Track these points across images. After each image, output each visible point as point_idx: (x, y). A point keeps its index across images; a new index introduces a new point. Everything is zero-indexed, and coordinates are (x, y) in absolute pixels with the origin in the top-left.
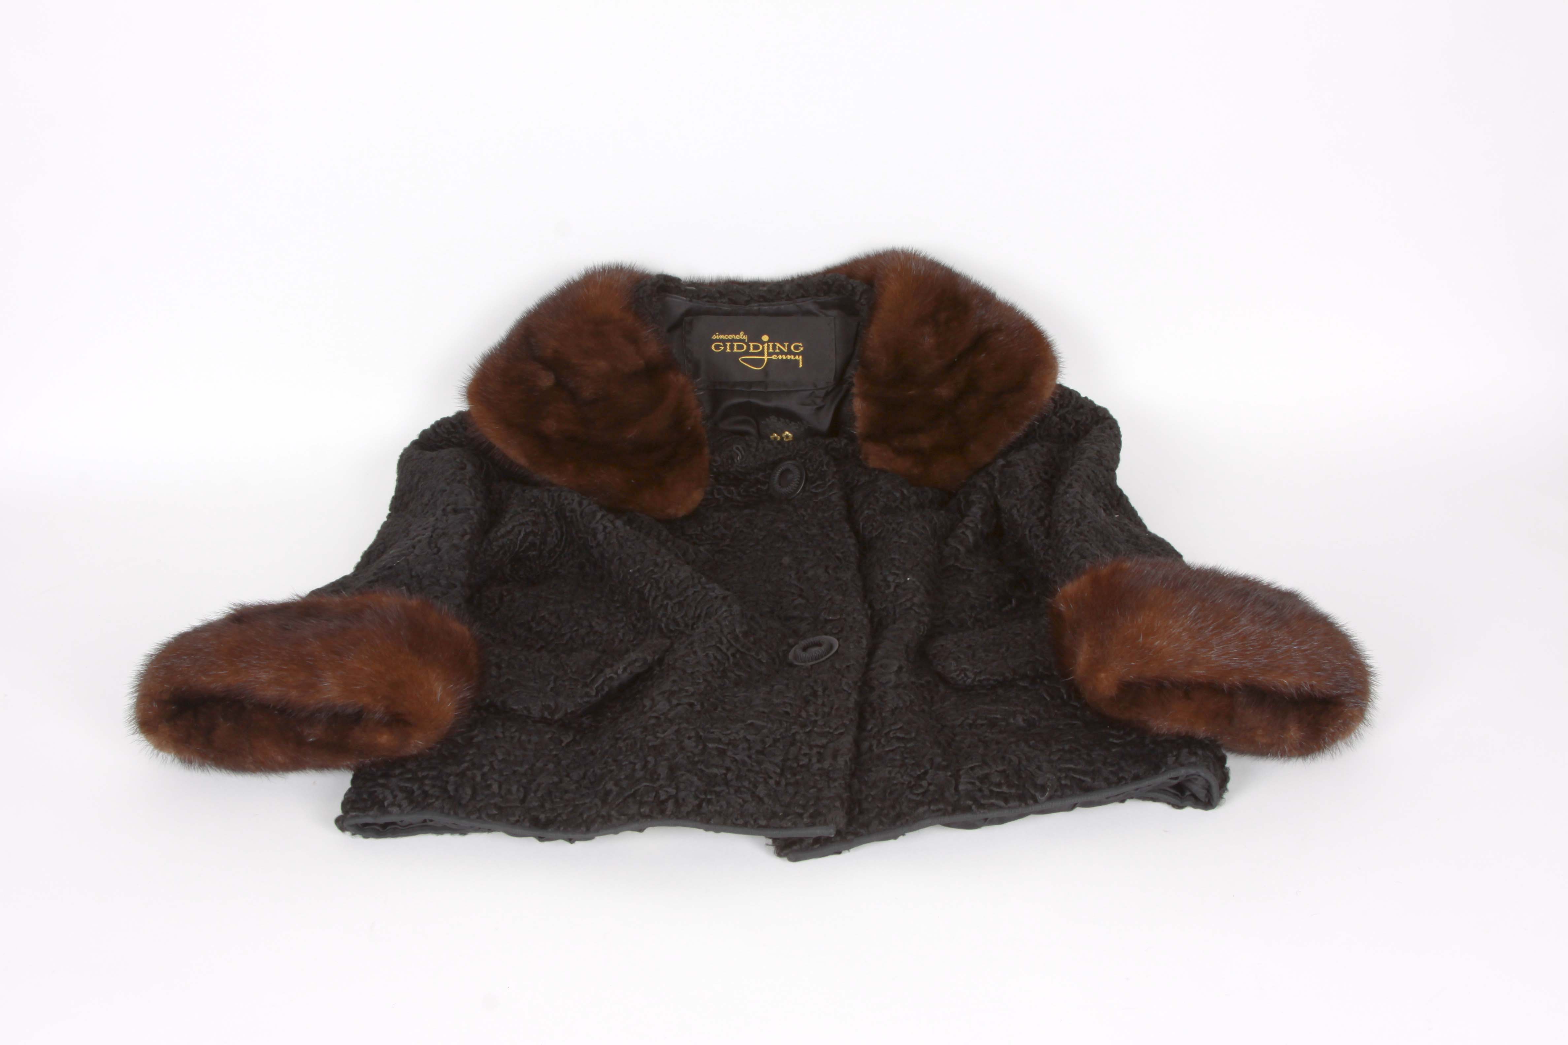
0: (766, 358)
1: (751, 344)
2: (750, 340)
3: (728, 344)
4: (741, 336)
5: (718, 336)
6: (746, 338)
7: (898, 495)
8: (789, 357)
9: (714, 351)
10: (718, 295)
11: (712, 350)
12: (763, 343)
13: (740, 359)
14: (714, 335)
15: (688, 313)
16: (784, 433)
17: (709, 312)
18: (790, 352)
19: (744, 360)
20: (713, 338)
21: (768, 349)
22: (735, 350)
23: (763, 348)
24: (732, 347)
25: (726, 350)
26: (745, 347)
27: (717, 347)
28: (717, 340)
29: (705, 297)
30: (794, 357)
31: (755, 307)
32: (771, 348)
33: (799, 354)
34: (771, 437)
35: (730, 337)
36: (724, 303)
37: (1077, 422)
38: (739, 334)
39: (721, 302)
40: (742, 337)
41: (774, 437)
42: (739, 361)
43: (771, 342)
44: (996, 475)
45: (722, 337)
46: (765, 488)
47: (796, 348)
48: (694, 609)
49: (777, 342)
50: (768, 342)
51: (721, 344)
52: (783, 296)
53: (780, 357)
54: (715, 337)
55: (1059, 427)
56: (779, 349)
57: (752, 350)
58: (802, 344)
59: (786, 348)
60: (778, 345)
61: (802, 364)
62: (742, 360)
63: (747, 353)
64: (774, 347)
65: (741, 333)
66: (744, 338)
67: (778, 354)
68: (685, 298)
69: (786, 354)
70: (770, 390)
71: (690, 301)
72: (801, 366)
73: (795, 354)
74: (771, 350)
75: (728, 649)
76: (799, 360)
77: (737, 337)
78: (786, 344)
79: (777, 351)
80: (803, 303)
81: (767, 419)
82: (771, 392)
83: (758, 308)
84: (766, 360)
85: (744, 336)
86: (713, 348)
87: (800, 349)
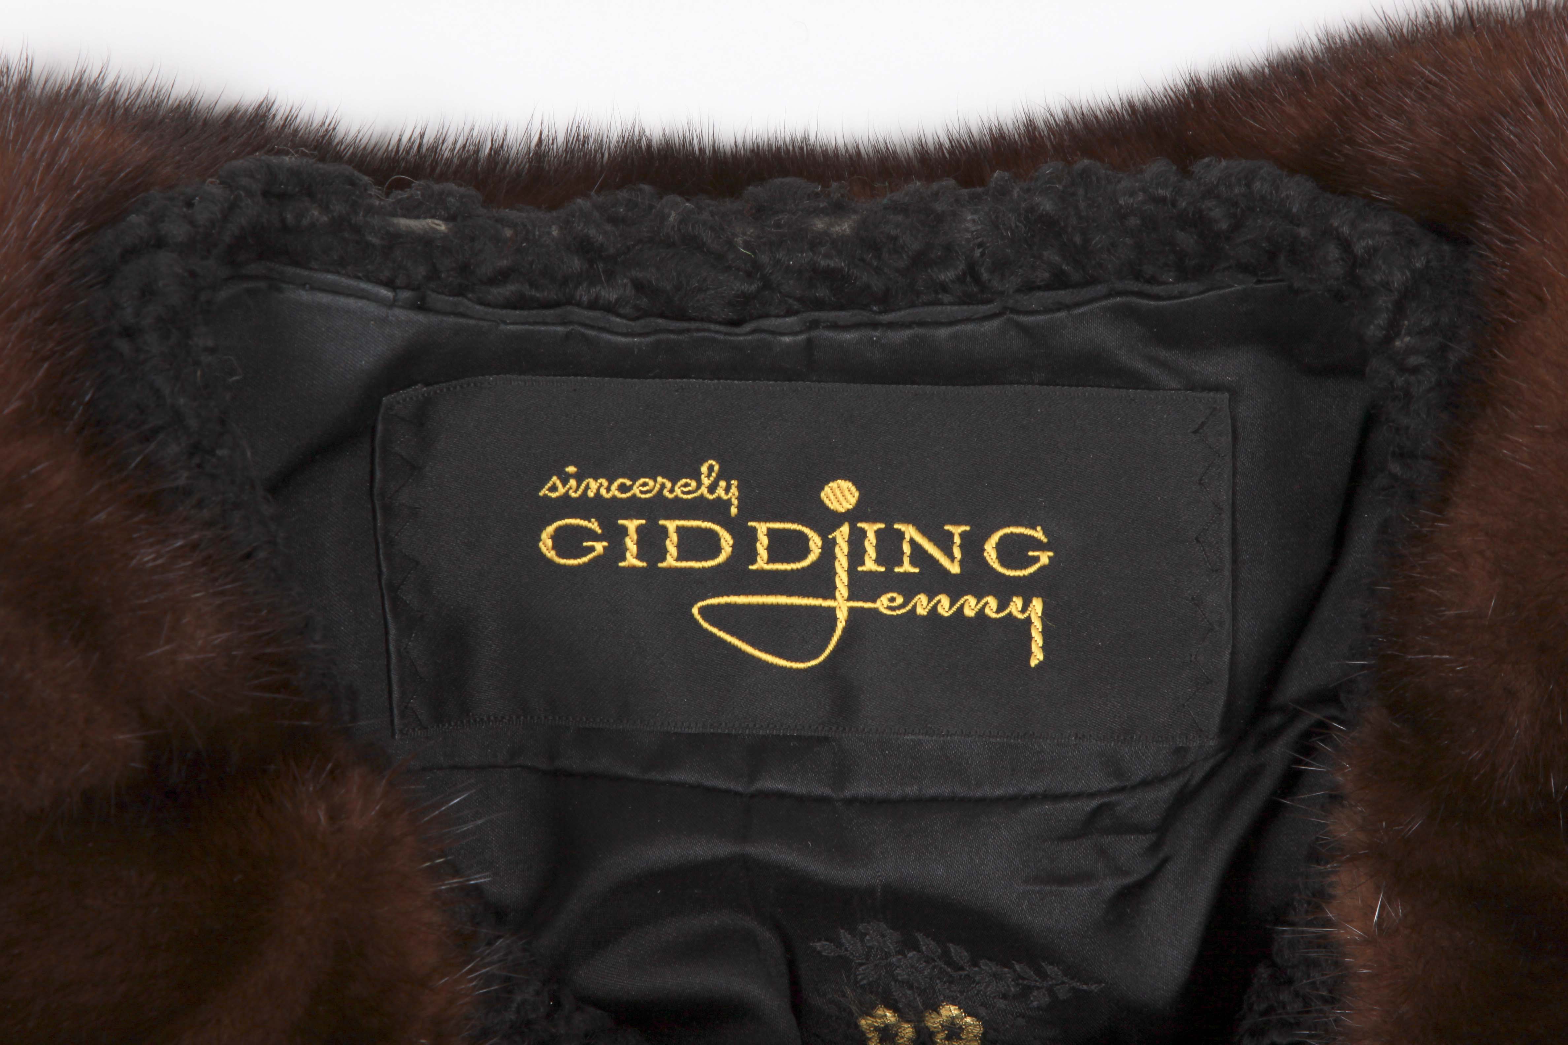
0: (840, 605)
1: (762, 528)
2: (756, 509)
3: (632, 525)
4: (706, 482)
5: (573, 483)
6: (730, 492)
8: (970, 606)
9: (550, 562)
10: (576, 264)
11: (543, 556)
12: (826, 521)
13: (695, 611)
16: (935, 1009)
18: (977, 577)
19: (719, 615)
20: (545, 491)
21: (856, 555)
22: (671, 561)
23: (829, 547)
24: (652, 543)
25: (623, 557)
26: (727, 541)
27: (569, 541)
28: (567, 506)
29: (503, 276)
30: (1004, 604)
32: (871, 551)
33: (1027, 587)
34: (864, 1023)
35: (643, 488)
36: (610, 309)
38: (696, 476)
39: (593, 305)
40: (712, 489)
41: (878, 1023)
42: (692, 615)
43: (872, 519)
45: (594, 486)
47: (1014, 551)
49: (906, 520)
50: (852, 516)
51: (593, 525)
52: (948, 275)
53: (922, 604)
54: (556, 488)
56: (919, 555)
57: (762, 562)
58: (1047, 530)
59: (957, 553)
60: (910, 531)
61: (1044, 648)
62: (708, 613)
63: (737, 575)
64: (890, 547)
65: (704, 469)
66: (720, 492)
67: (908, 586)
68: (385, 293)
69: (955, 586)
70: (862, 789)
71: (421, 306)
72: (1037, 656)
73: (1005, 589)
74: (870, 565)
76: (1028, 622)
77: (683, 489)
79: (907, 567)
80: (1062, 314)
81: (845, 936)
82: (871, 804)
83: (802, 337)
84: (842, 616)
85: (723, 484)
86: (546, 544)
87: (1036, 559)
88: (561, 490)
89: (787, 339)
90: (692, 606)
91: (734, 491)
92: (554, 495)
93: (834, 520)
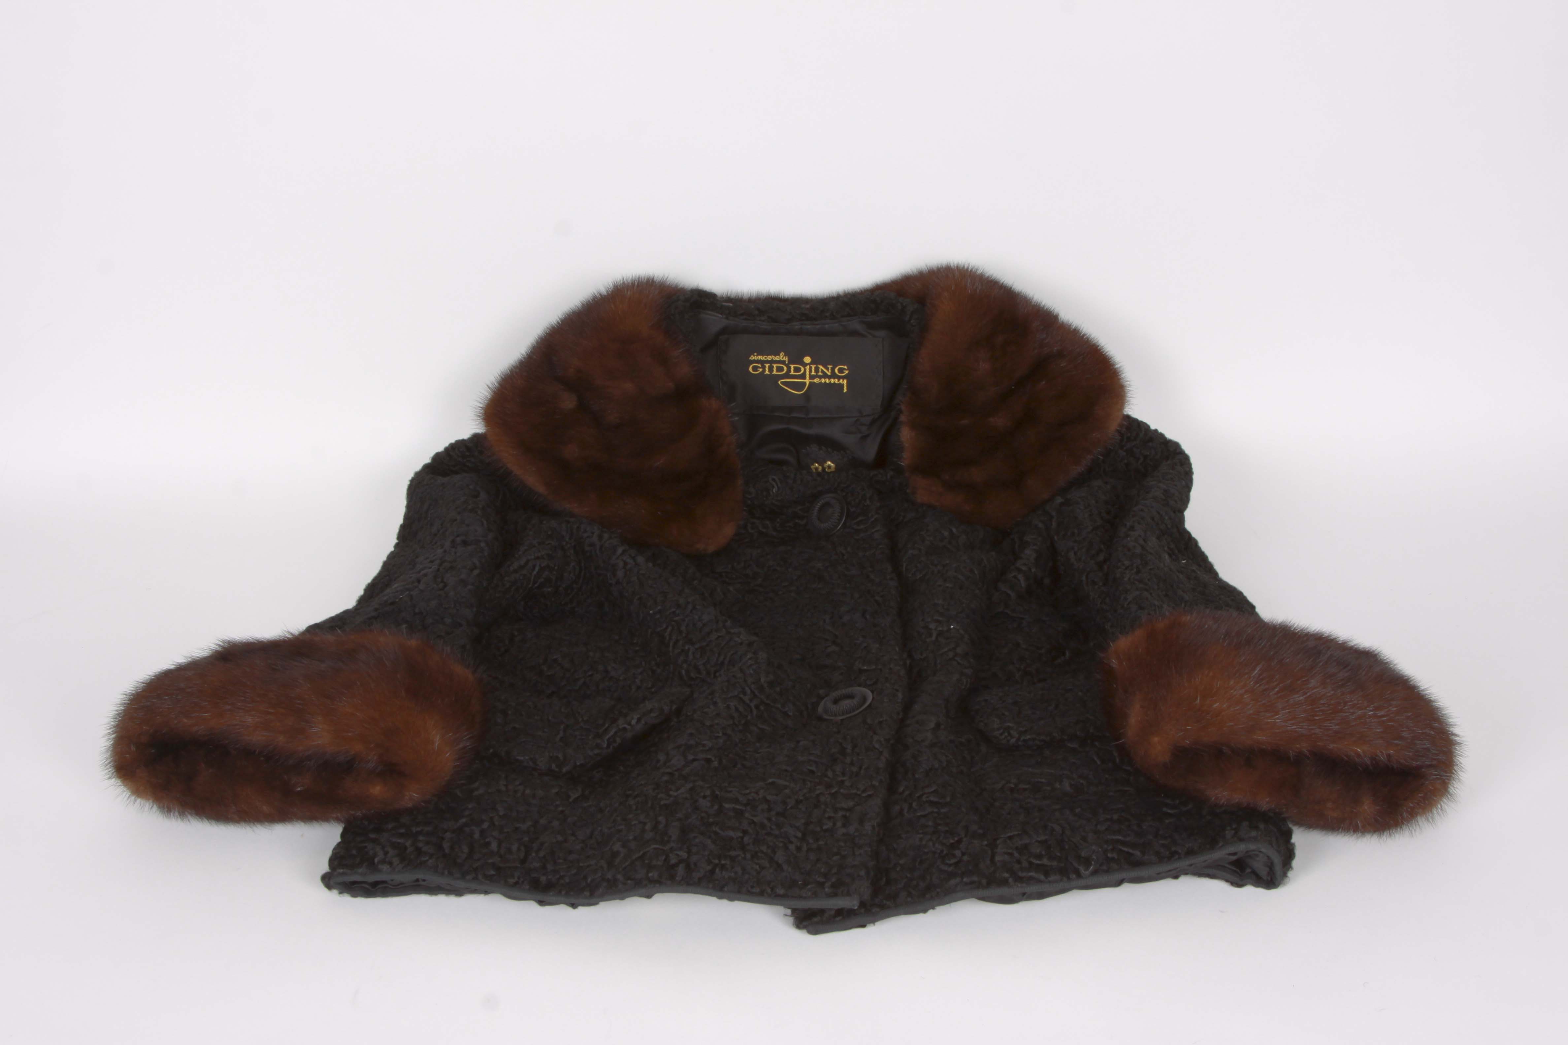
0: (807, 381)
1: (792, 366)
2: (791, 361)
3: (767, 365)
4: (781, 357)
5: (756, 357)
6: (786, 359)
7: (946, 534)
8: (832, 381)
9: (751, 373)
10: (756, 312)
11: (749, 372)
12: (804, 365)
13: (779, 382)
14: (752, 356)
15: (724, 331)
16: (826, 462)
17: (746, 331)
18: (834, 375)
19: (784, 383)
20: (750, 358)
21: (810, 371)
22: (775, 372)
23: (805, 370)
24: (771, 369)
25: (765, 372)
26: (785, 368)
27: (755, 369)
28: (754, 362)
29: (742, 314)
30: (839, 381)
31: (796, 326)
32: (813, 371)
33: (843, 378)
34: (812, 467)
35: (769, 358)
36: (763, 321)
37: (1146, 457)
38: (779, 355)
39: (760, 320)
40: (783, 358)
41: (815, 466)
42: (779, 384)
43: (813, 364)
44: (1054, 513)
45: (760, 358)
46: (803, 522)
47: (841, 371)
48: (717, 655)
49: (820, 364)
50: (809, 364)
51: (760, 365)
52: (828, 314)
53: (823, 380)
54: (752, 358)
55: (1126, 461)
56: (823, 371)
57: (792, 373)
58: (847, 367)
59: (830, 371)
60: (821, 367)
61: (847, 389)
62: (782, 383)
63: (787, 375)
64: (817, 370)
65: (781, 354)
66: (784, 359)
67: (820, 377)
68: (720, 316)
69: (829, 377)
70: (811, 416)
71: (727, 318)
72: (845, 390)
73: (839, 378)
74: (813, 373)
75: (751, 700)
76: (843, 384)
77: (777, 358)
78: (830, 367)
79: (820, 374)
80: (849, 322)
81: (808, 448)
82: (813, 419)
83: (800, 327)
84: (808, 383)
85: (785, 357)
86: (750, 369)
87: (845, 372)
88: (753, 358)
89: (797, 327)
90: (778, 381)
91: (787, 359)
92: (752, 359)
93: (807, 364)
